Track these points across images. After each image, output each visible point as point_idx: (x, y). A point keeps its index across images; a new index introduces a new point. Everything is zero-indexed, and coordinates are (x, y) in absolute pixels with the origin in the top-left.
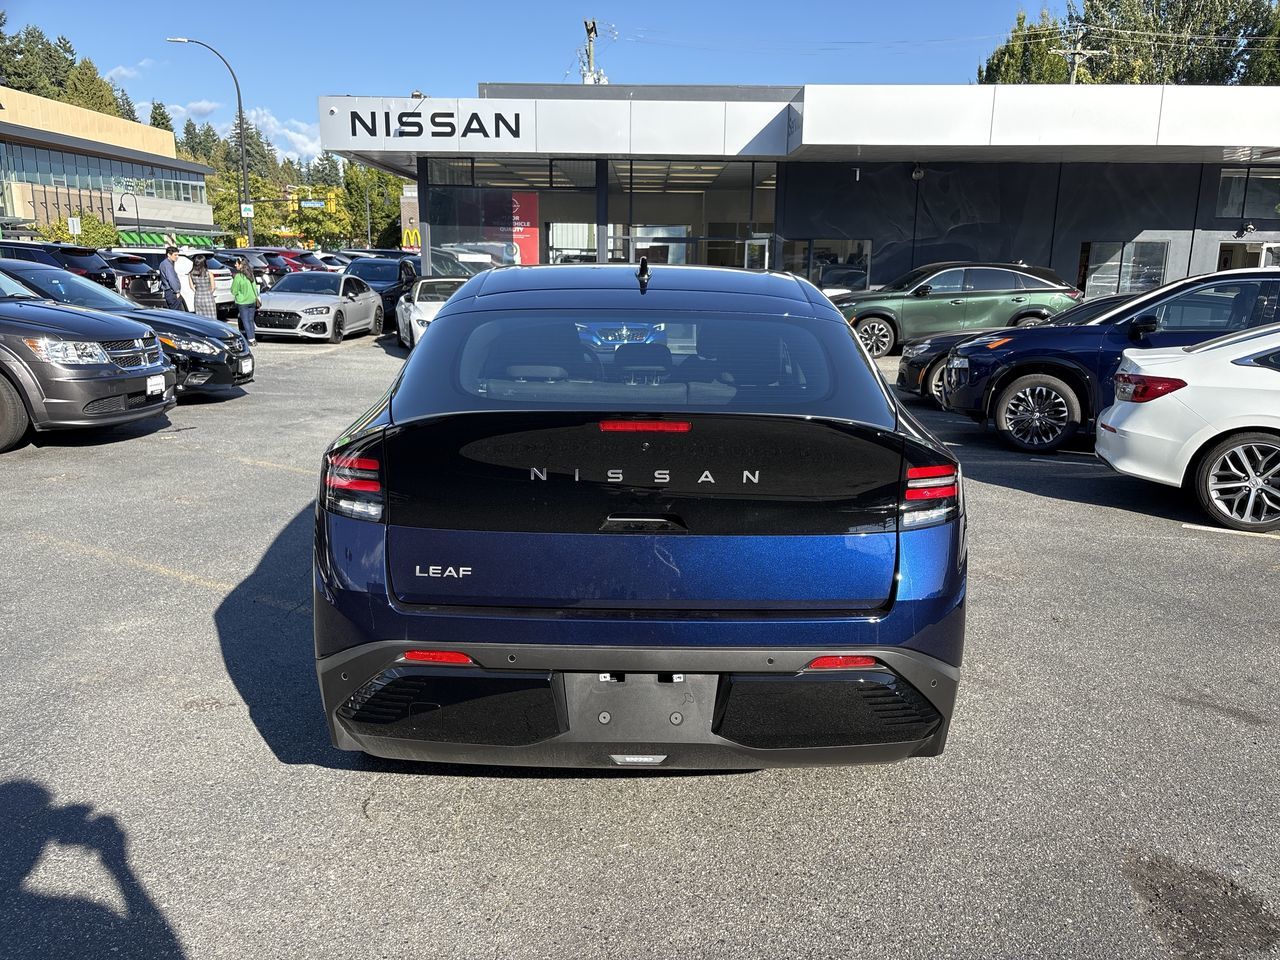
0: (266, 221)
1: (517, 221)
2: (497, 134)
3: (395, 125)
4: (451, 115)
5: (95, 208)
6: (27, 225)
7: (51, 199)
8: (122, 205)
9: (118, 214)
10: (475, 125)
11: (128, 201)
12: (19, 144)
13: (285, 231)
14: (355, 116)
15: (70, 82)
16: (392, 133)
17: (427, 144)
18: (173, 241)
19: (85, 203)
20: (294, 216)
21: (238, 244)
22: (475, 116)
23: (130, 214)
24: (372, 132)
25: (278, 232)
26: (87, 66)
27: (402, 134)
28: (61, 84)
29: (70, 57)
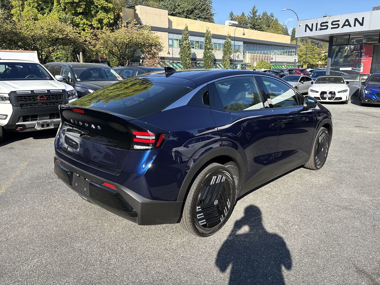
0: (314, 60)
1: (363, 55)
2: (355, 26)
3: (319, 27)
4: (339, 21)
5: (266, 59)
6: (248, 65)
7: (255, 57)
8: (272, 58)
9: (271, 60)
10: (347, 23)
11: (274, 57)
12: (250, 44)
13: (320, 63)
14: (307, 26)
15: (271, 25)
16: (318, 30)
17: (330, 31)
18: (285, 67)
19: (264, 58)
20: (323, 58)
21: (304, 67)
22: (347, 20)
23: (274, 60)
24: (311, 30)
25: (317, 63)
26: (276, 20)
27: (321, 29)
28: (269, 26)
29: (272, 18)
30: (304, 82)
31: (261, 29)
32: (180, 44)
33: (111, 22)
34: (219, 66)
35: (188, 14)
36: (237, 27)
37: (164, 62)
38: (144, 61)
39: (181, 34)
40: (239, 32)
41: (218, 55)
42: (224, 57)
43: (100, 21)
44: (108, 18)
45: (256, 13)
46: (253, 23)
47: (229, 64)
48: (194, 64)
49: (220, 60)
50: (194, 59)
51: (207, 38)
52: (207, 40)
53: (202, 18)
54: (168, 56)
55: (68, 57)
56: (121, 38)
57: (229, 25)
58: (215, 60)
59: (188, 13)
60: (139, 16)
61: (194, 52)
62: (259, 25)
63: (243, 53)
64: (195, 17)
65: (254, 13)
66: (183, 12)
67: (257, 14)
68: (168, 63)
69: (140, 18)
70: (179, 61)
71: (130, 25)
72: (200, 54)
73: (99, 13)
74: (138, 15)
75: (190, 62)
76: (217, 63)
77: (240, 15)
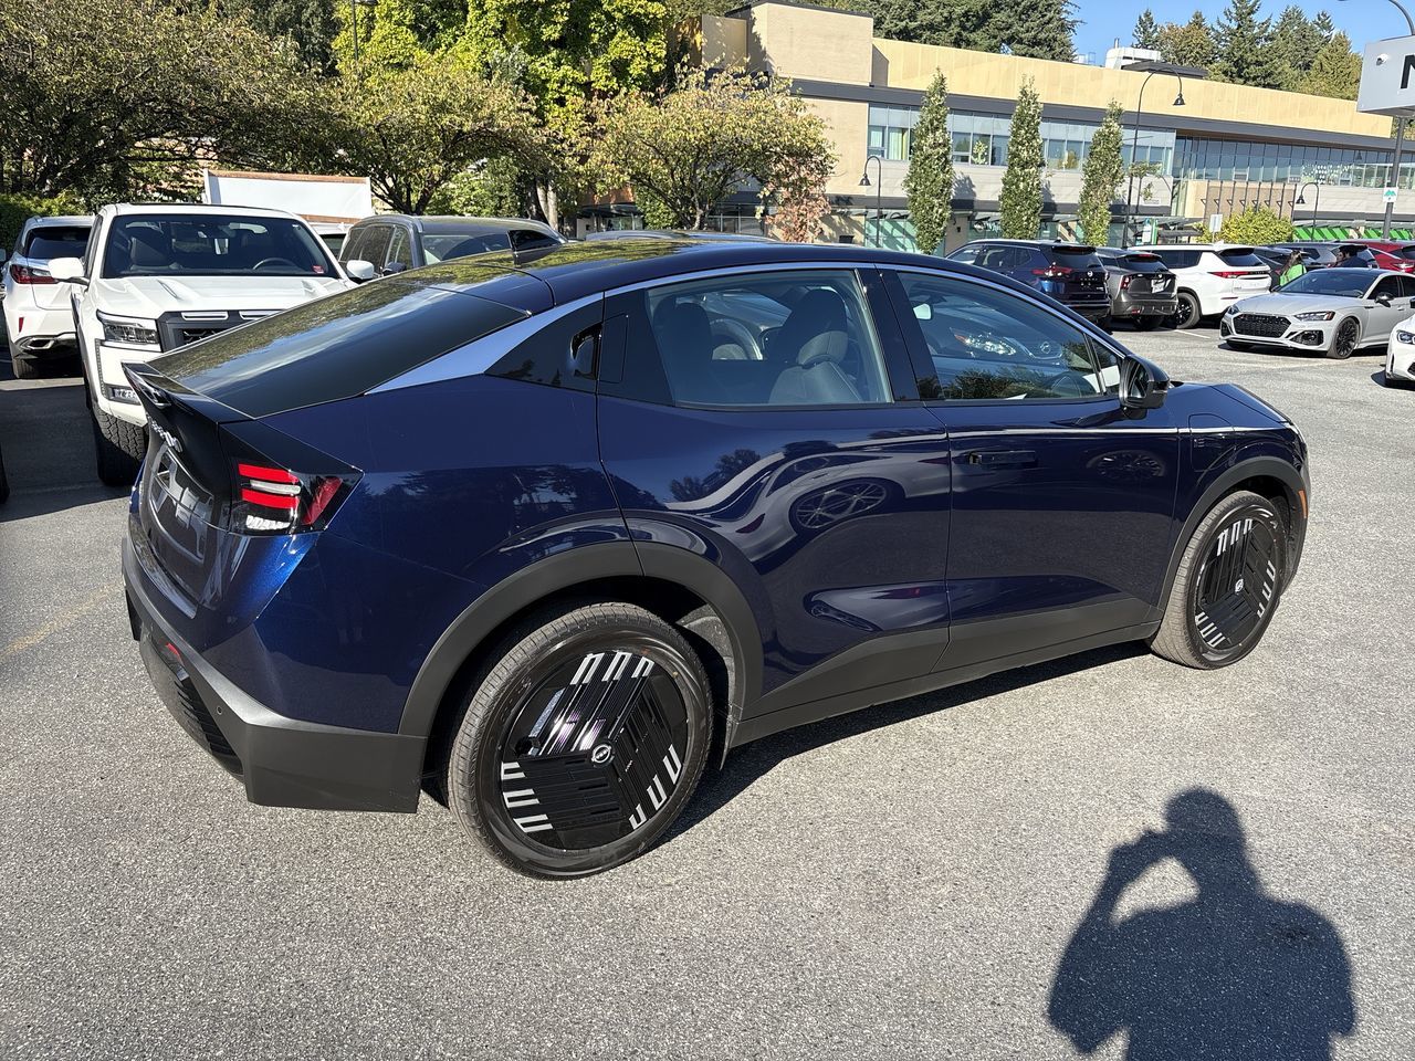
5: (1273, 202)
6: (1194, 225)
7: (1227, 195)
8: (1301, 197)
9: (1298, 207)
11: (1309, 193)
12: (1207, 139)
14: (1410, 60)
15: (1317, 62)
19: (1263, 197)
23: (1309, 207)
26: (1342, 41)
28: (1307, 66)
29: (1326, 33)
30: (1391, 298)
31: (1269, 80)
32: (911, 147)
33: (656, 69)
34: (1065, 232)
35: (964, 28)
36: (1152, 71)
37: (845, 216)
38: (772, 210)
39: (916, 107)
40: (1159, 95)
41: (1066, 186)
42: (1086, 195)
43: (620, 69)
44: (645, 55)
45: (1253, 12)
46: (1238, 55)
47: (1106, 223)
48: (963, 223)
49: (1069, 208)
50: (965, 204)
51: (1022, 121)
52: (1019, 128)
53: (1020, 42)
54: (863, 191)
55: (501, 198)
56: (678, 129)
57: (1123, 67)
58: (1051, 208)
59: (968, 24)
60: (763, 43)
61: (966, 175)
62: (1259, 63)
63: (1171, 180)
64: (995, 37)
65: (1244, 15)
66: (948, 21)
67: (1258, 18)
68: (862, 219)
69: (765, 52)
70: (903, 212)
71: (718, 80)
72: (988, 183)
73: (616, 40)
74: (759, 39)
75: (947, 214)
76: (1056, 217)
77: (1183, 21)
